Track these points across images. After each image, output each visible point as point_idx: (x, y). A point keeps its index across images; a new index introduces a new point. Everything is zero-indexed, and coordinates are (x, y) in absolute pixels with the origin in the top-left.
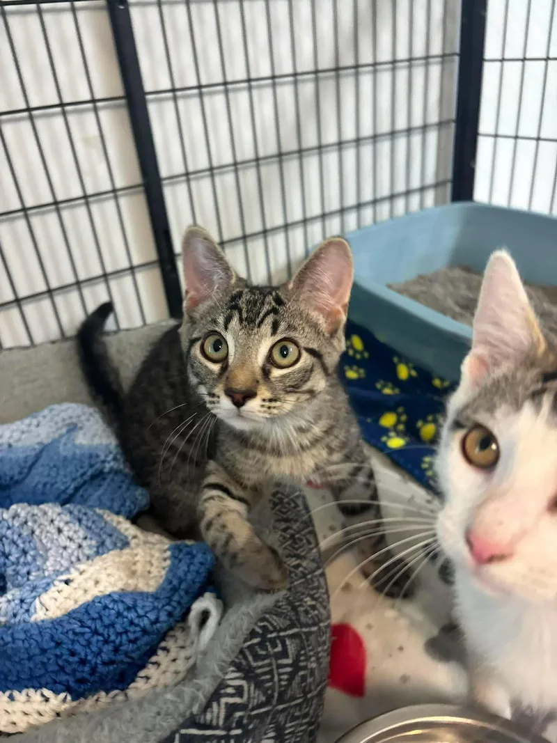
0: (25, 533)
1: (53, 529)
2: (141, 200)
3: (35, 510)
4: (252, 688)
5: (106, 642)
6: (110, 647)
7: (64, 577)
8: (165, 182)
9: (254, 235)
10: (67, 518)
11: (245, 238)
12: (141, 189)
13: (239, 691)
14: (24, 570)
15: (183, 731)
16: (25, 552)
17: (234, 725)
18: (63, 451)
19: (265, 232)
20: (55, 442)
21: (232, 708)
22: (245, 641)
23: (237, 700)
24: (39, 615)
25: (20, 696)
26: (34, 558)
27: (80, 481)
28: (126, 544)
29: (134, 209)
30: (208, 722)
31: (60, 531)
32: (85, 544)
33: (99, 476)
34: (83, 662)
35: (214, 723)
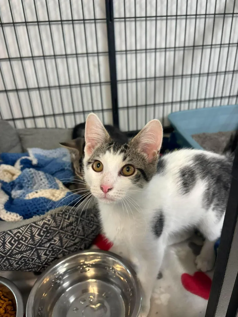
0: (31, 176)
1: (39, 178)
2: (109, 87)
3: (36, 171)
4: (53, 221)
5: (36, 208)
6: (36, 209)
7: (36, 191)
8: (118, 82)
9: (150, 105)
10: (45, 177)
11: (146, 106)
12: (109, 83)
13: (49, 221)
14: (27, 185)
15: (32, 224)
16: (29, 181)
17: (44, 227)
18: (58, 161)
19: (155, 105)
20: (57, 158)
21: (45, 224)
22: (59, 211)
23: (48, 222)
24: (27, 198)
25: (12, 214)
26: (31, 184)
27: (57, 170)
28: (58, 188)
29: (106, 90)
30: (38, 224)
31: (41, 180)
32: (47, 185)
33: (63, 170)
34: (29, 211)
35: (39, 225)
